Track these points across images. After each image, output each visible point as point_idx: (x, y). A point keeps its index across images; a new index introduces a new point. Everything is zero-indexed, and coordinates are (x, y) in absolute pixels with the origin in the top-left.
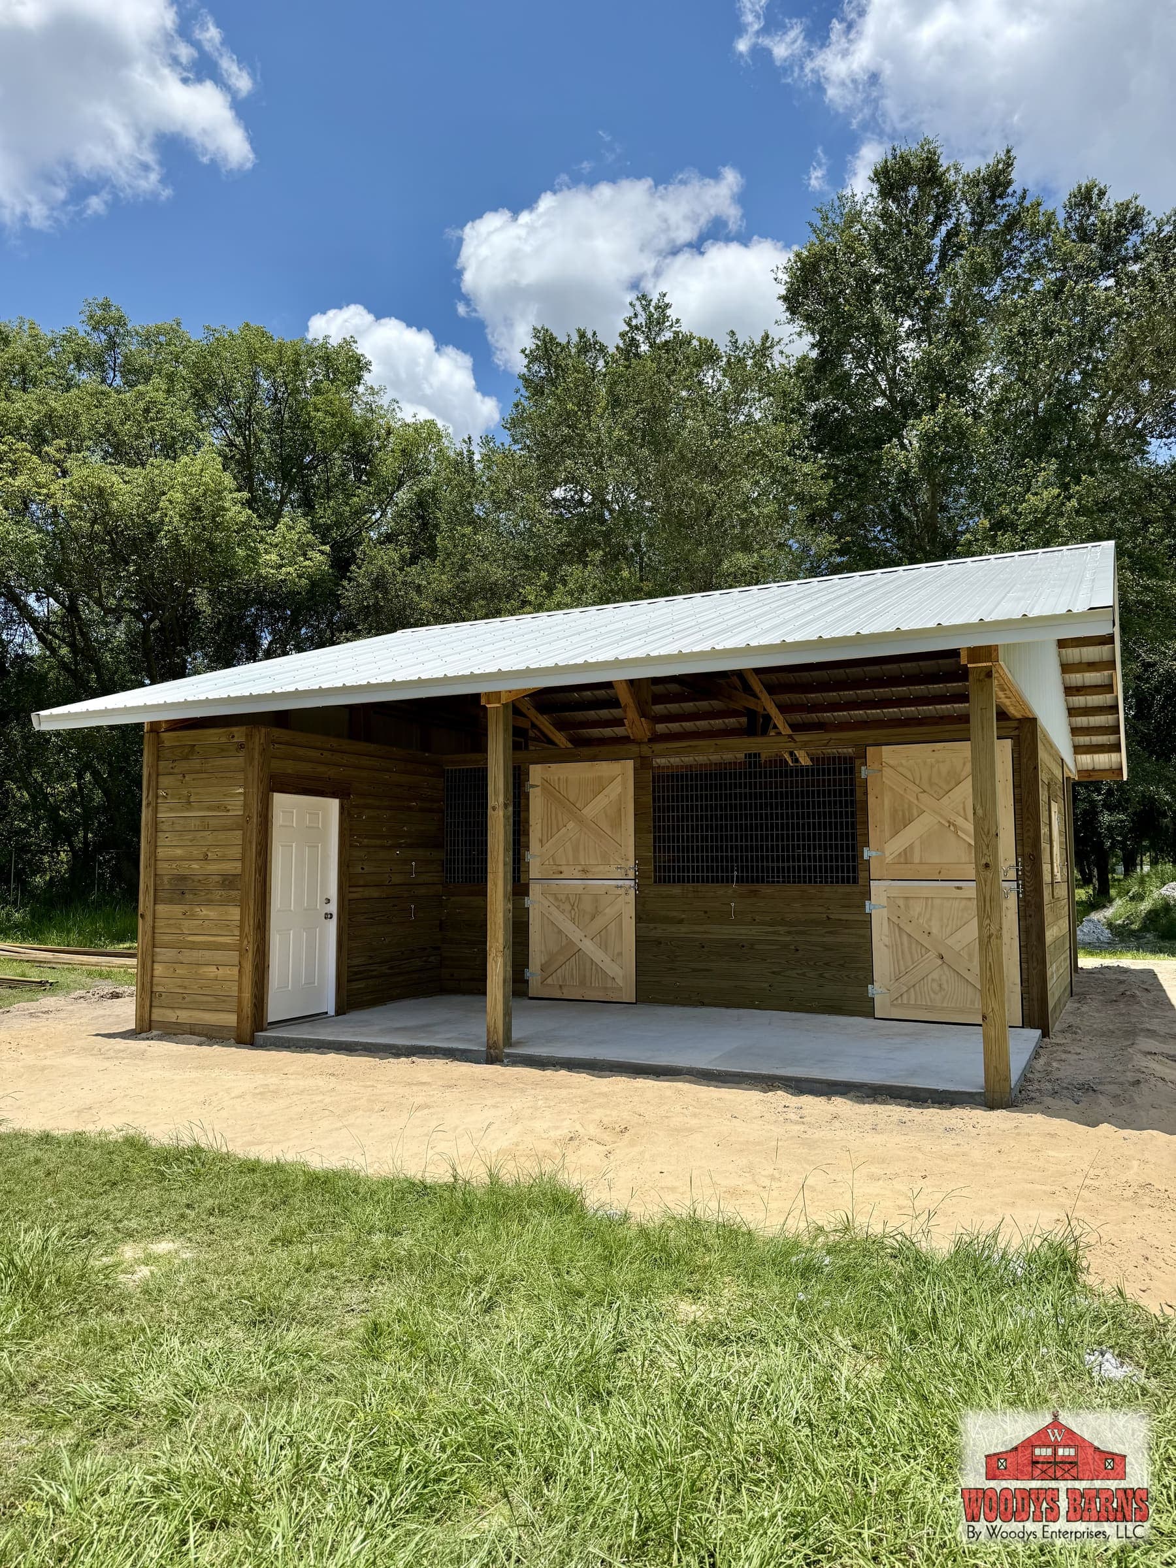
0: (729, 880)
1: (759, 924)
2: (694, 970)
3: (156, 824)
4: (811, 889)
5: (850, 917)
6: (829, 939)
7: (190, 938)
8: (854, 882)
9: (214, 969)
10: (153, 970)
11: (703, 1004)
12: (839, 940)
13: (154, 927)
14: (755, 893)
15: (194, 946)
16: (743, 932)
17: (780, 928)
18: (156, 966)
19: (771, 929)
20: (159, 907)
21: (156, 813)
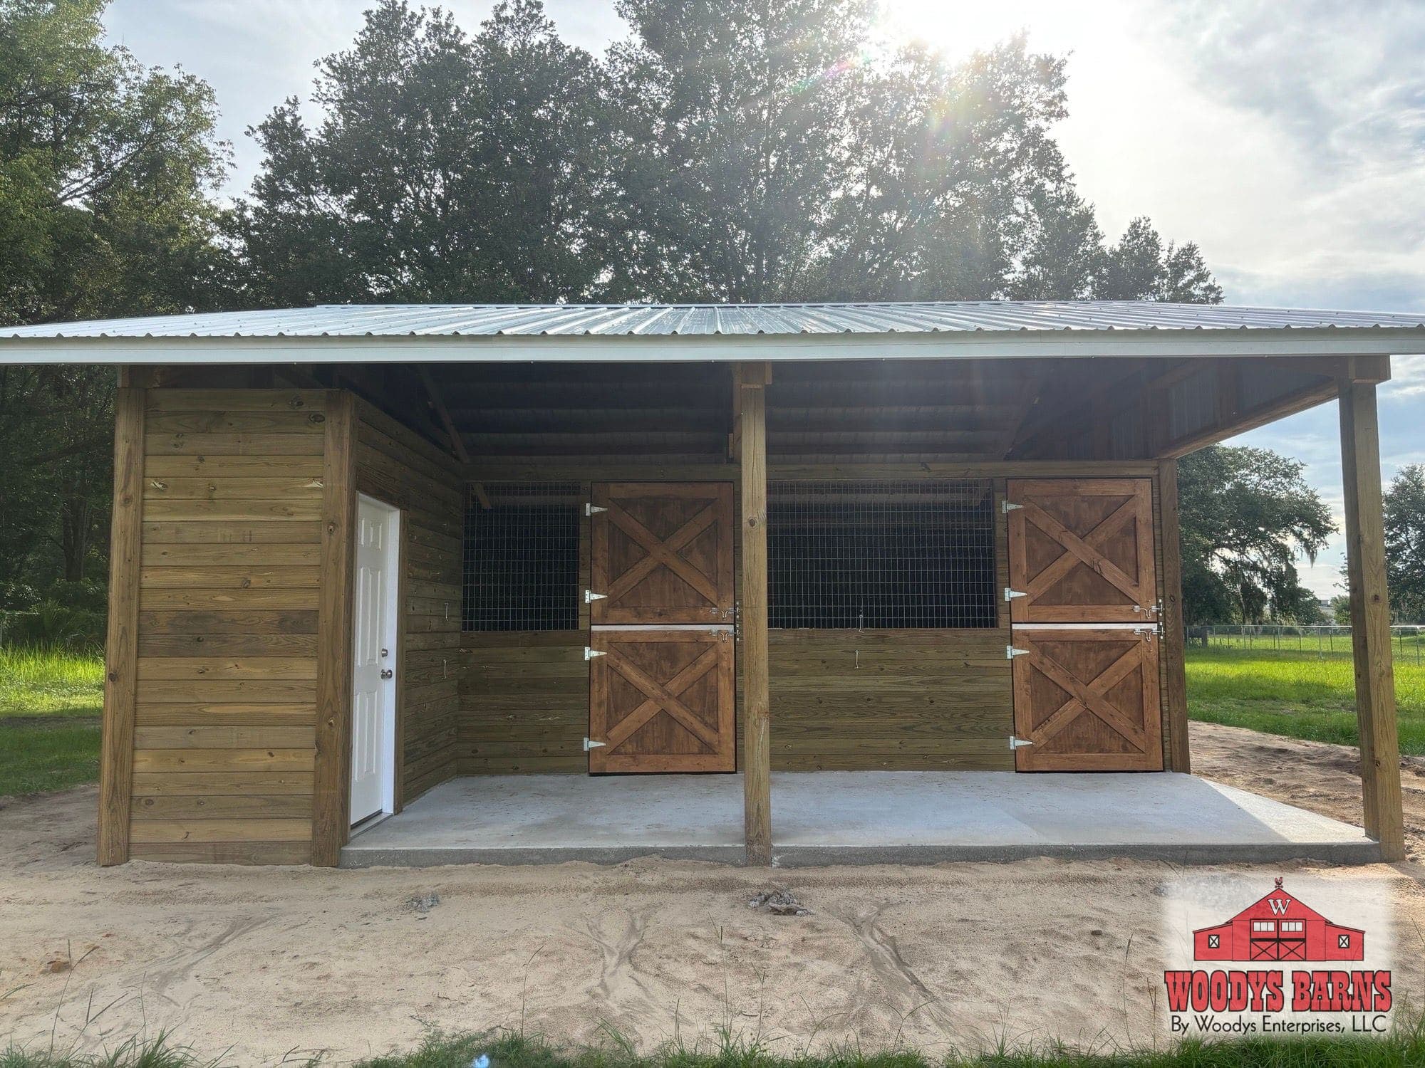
0: (855, 624)
1: (887, 673)
2: (809, 730)
3: (141, 534)
4: (947, 633)
5: (991, 664)
6: (967, 688)
7: (213, 710)
8: (992, 626)
9: (264, 755)
10: (133, 762)
11: (821, 768)
12: (977, 689)
13: (136, 695)
14: (883, 639)
15: (218, 722)
16: (866, 683)
17: (913, 678)
18: (139, 755)
19: (903, 679)
20: (143, 663)
21: (143, 514)
